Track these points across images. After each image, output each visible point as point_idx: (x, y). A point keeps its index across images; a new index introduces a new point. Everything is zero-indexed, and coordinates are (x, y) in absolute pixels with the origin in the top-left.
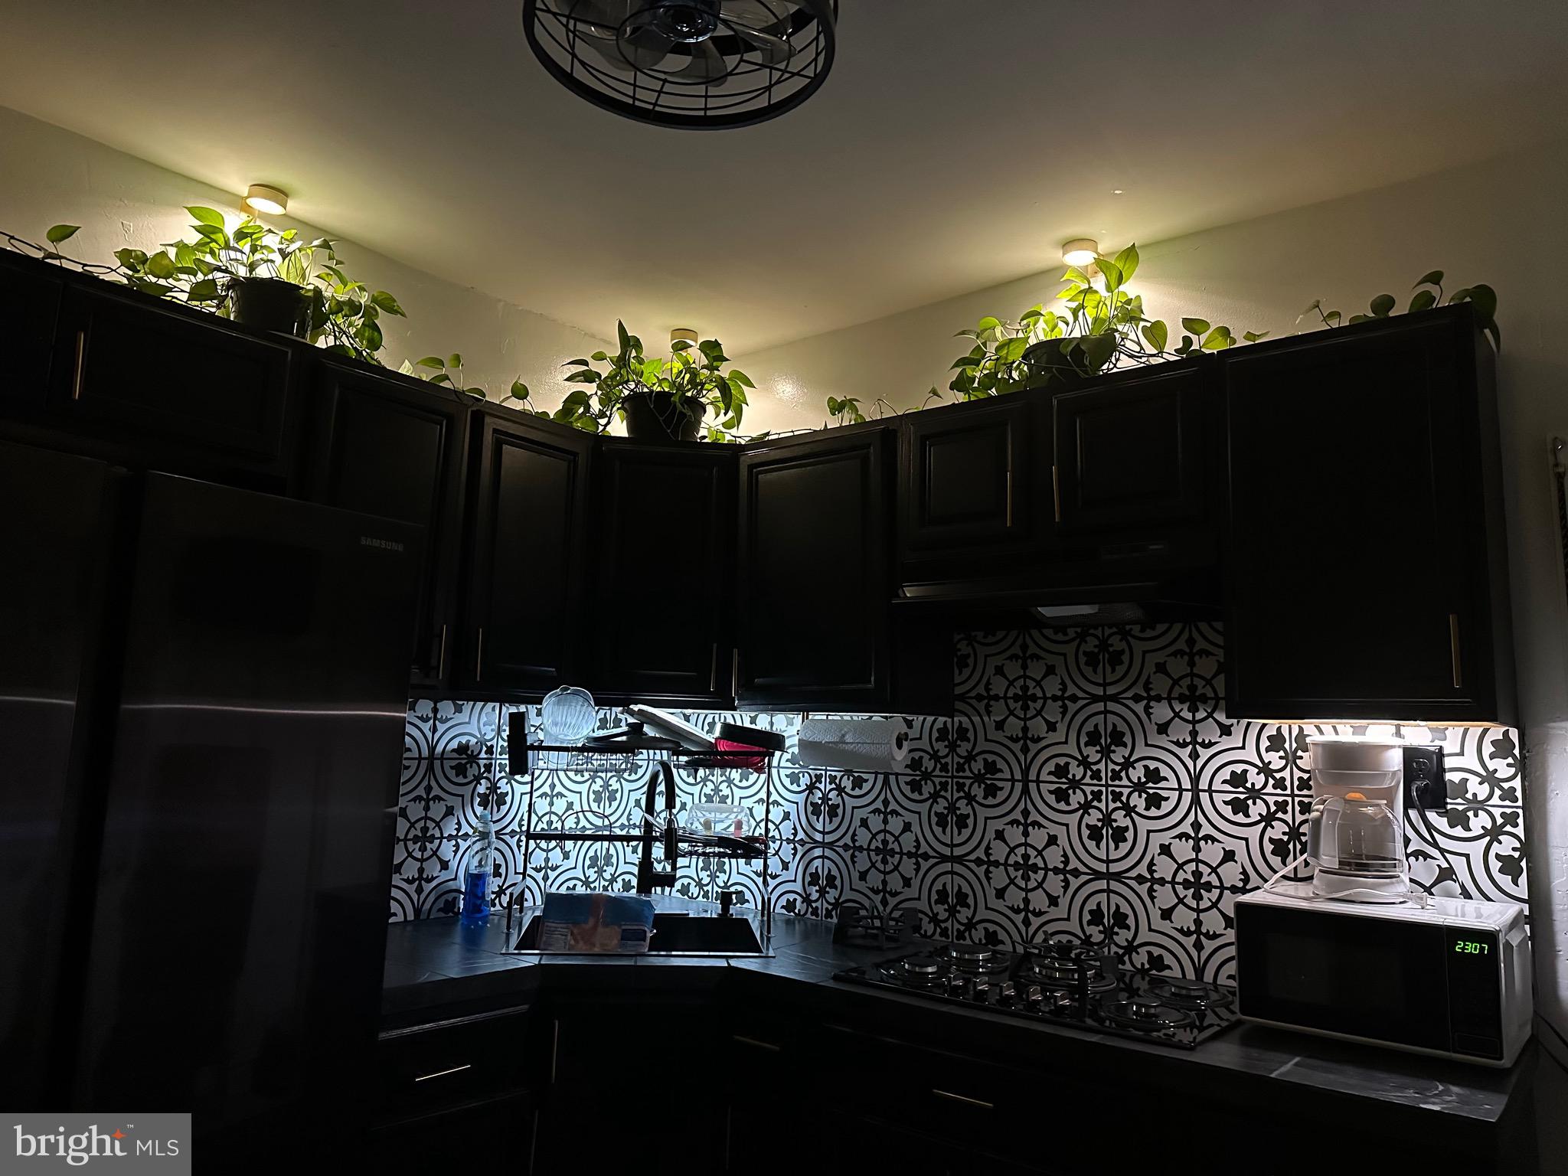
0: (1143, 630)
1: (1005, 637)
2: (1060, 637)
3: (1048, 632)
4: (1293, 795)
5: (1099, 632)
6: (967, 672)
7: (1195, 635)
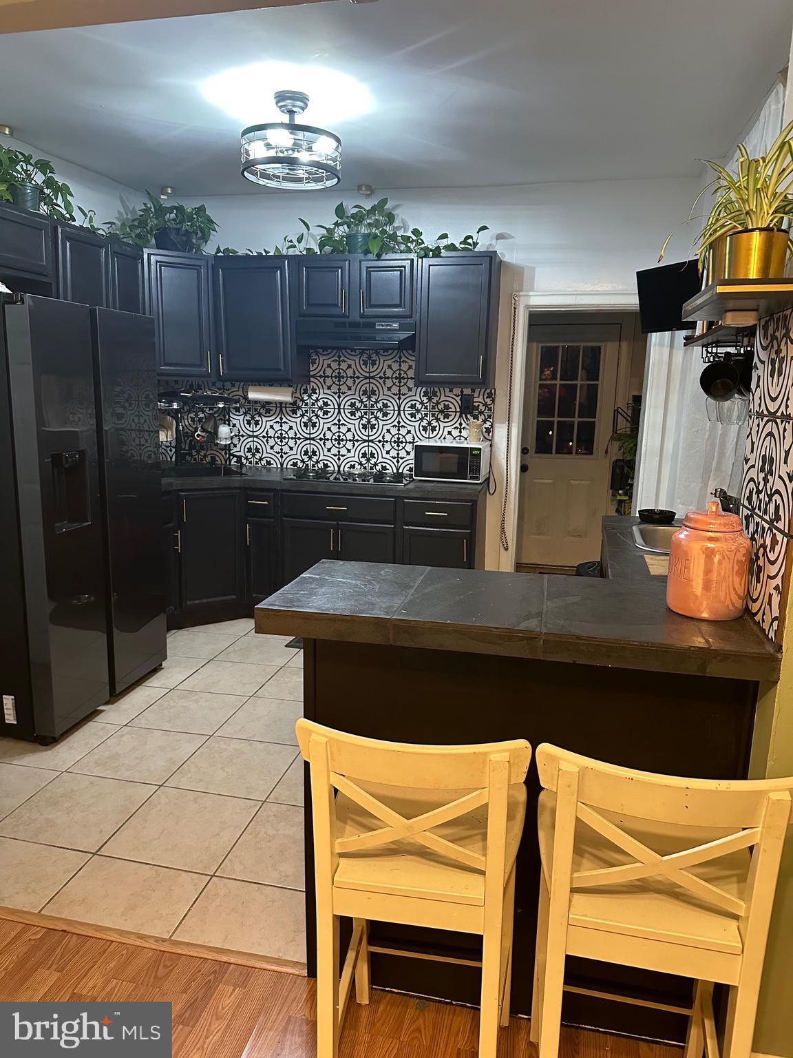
0: (384, 352)
1: (332, 352)
2: (353, 353)
3: (349, 351)
4: (430, 411)
5: (368, 352)
6: (315, 366)
7: (402, 355)
